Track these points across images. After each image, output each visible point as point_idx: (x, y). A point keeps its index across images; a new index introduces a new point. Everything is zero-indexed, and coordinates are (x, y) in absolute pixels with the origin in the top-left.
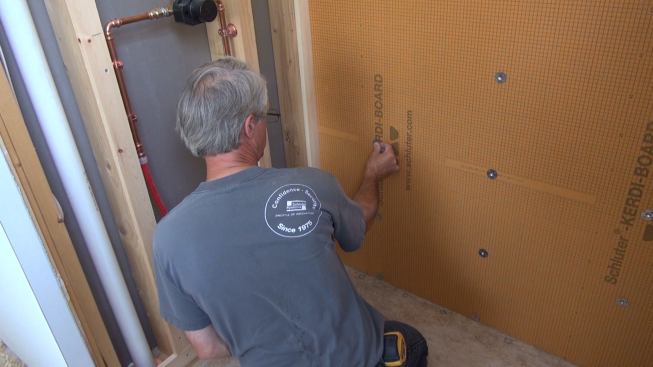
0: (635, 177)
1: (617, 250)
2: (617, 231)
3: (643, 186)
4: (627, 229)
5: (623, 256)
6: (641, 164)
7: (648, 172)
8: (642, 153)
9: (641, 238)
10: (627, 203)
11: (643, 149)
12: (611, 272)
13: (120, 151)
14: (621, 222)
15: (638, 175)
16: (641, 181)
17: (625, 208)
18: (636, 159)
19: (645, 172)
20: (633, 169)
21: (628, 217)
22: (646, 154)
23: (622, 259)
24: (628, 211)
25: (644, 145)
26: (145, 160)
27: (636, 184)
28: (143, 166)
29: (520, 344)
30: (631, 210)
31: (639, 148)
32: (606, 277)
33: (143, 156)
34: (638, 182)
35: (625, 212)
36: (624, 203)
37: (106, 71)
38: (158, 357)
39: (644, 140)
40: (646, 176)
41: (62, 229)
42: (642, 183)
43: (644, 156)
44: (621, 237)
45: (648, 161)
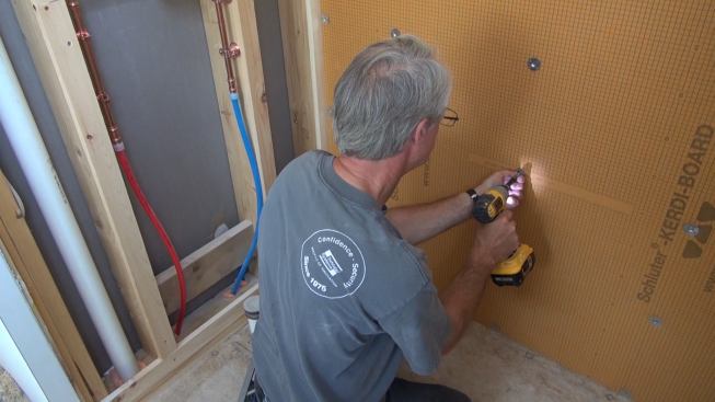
0: (679, 187)
1: (653, 266)
2: (654, 245)
3: (687, 198)
4: (666, 243)
5: (659, 272)
6: (687, 172)
7: (693, 181)
8: (689, 160)
9: (680, 255)
10: (668, 215)
11: (690, 155)
12: (645, 289)
13: (89, 137)
14: (660, 236)
15: (683, 184)
16: (685, 191)
17: (666, 221)
18: (681, 167)
19: (690, 181)
20: (677, 178)
21: (668, 231)
22: (693, 161)
23: (658, 275)
24: (668, 224)
25: (692, 151)
26: (121, 146)
27: (679, 195)
28: (118, 154)
29: (542, 359)
30: (671, 223)
31: (685, 154)
32: (639, 295)
33: (119, 142)
34: (682, 193)
35: (665, 225)
36: (665, 215)
37: (69, 43)
38: (142, 360)
39: (692, 146)
40: (692, 186)
41: (22, 225)
42: (687, 194)
43: (690, 164)
44: (659, 253)
45: (695, 170)
